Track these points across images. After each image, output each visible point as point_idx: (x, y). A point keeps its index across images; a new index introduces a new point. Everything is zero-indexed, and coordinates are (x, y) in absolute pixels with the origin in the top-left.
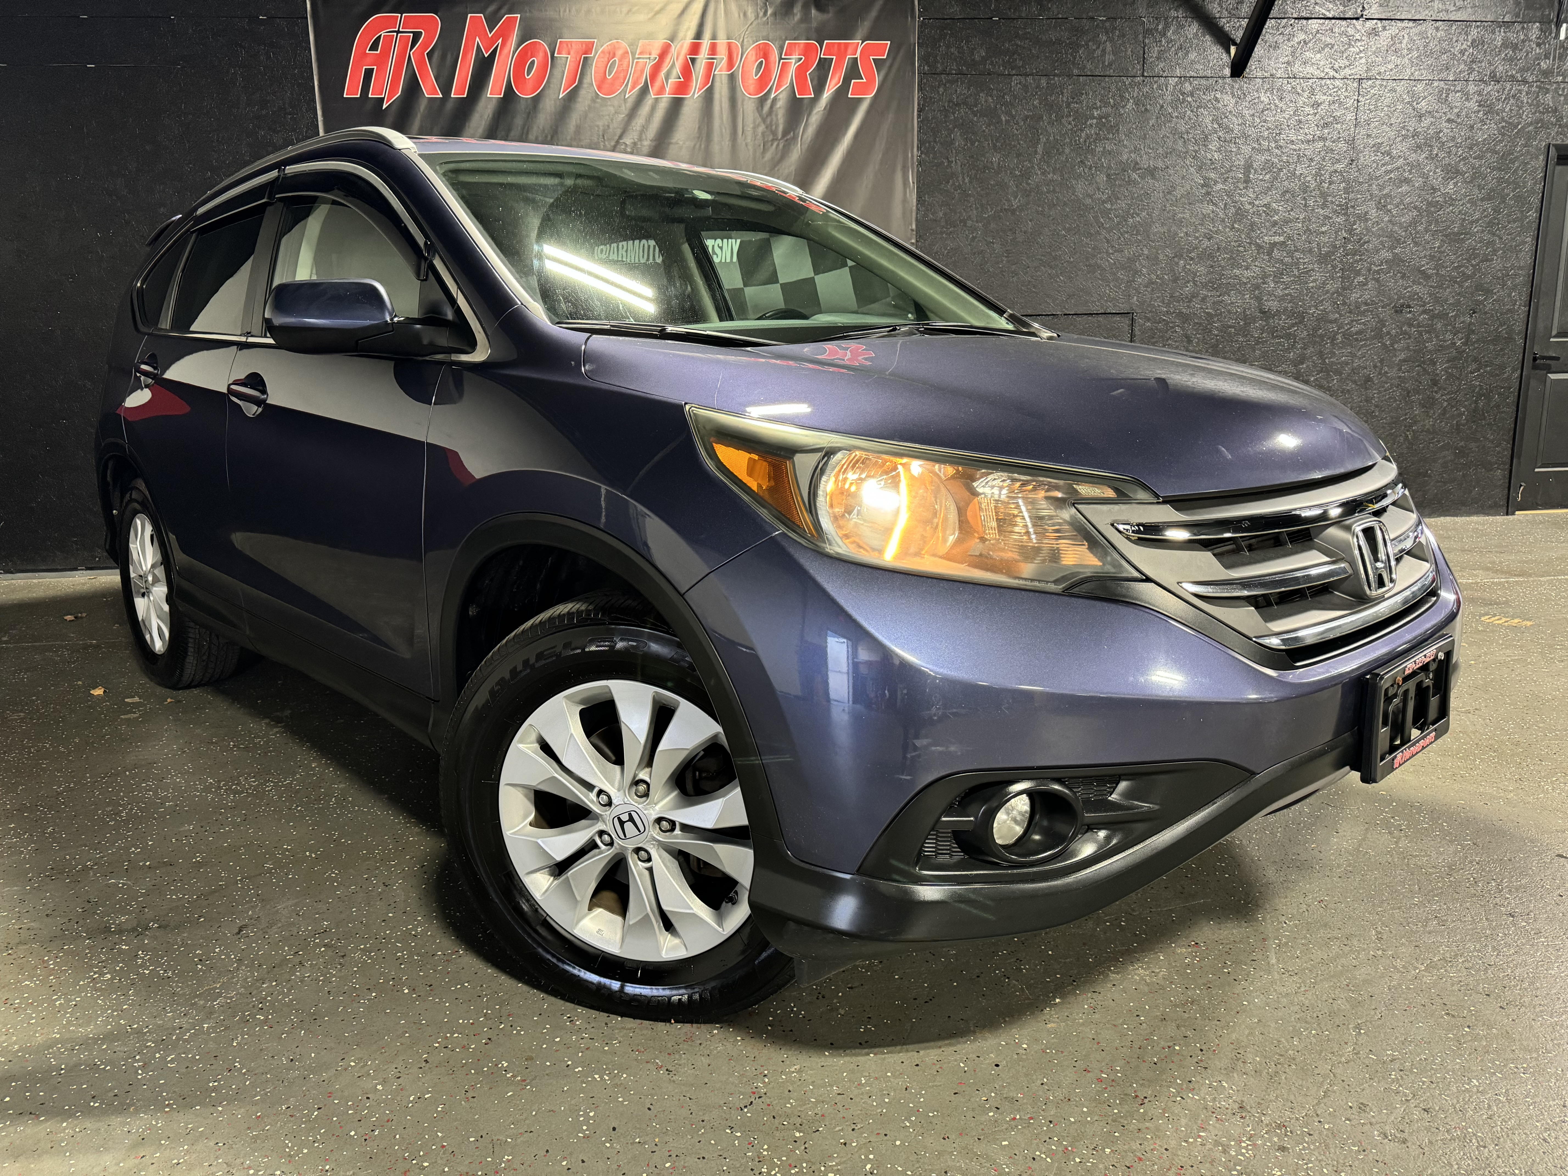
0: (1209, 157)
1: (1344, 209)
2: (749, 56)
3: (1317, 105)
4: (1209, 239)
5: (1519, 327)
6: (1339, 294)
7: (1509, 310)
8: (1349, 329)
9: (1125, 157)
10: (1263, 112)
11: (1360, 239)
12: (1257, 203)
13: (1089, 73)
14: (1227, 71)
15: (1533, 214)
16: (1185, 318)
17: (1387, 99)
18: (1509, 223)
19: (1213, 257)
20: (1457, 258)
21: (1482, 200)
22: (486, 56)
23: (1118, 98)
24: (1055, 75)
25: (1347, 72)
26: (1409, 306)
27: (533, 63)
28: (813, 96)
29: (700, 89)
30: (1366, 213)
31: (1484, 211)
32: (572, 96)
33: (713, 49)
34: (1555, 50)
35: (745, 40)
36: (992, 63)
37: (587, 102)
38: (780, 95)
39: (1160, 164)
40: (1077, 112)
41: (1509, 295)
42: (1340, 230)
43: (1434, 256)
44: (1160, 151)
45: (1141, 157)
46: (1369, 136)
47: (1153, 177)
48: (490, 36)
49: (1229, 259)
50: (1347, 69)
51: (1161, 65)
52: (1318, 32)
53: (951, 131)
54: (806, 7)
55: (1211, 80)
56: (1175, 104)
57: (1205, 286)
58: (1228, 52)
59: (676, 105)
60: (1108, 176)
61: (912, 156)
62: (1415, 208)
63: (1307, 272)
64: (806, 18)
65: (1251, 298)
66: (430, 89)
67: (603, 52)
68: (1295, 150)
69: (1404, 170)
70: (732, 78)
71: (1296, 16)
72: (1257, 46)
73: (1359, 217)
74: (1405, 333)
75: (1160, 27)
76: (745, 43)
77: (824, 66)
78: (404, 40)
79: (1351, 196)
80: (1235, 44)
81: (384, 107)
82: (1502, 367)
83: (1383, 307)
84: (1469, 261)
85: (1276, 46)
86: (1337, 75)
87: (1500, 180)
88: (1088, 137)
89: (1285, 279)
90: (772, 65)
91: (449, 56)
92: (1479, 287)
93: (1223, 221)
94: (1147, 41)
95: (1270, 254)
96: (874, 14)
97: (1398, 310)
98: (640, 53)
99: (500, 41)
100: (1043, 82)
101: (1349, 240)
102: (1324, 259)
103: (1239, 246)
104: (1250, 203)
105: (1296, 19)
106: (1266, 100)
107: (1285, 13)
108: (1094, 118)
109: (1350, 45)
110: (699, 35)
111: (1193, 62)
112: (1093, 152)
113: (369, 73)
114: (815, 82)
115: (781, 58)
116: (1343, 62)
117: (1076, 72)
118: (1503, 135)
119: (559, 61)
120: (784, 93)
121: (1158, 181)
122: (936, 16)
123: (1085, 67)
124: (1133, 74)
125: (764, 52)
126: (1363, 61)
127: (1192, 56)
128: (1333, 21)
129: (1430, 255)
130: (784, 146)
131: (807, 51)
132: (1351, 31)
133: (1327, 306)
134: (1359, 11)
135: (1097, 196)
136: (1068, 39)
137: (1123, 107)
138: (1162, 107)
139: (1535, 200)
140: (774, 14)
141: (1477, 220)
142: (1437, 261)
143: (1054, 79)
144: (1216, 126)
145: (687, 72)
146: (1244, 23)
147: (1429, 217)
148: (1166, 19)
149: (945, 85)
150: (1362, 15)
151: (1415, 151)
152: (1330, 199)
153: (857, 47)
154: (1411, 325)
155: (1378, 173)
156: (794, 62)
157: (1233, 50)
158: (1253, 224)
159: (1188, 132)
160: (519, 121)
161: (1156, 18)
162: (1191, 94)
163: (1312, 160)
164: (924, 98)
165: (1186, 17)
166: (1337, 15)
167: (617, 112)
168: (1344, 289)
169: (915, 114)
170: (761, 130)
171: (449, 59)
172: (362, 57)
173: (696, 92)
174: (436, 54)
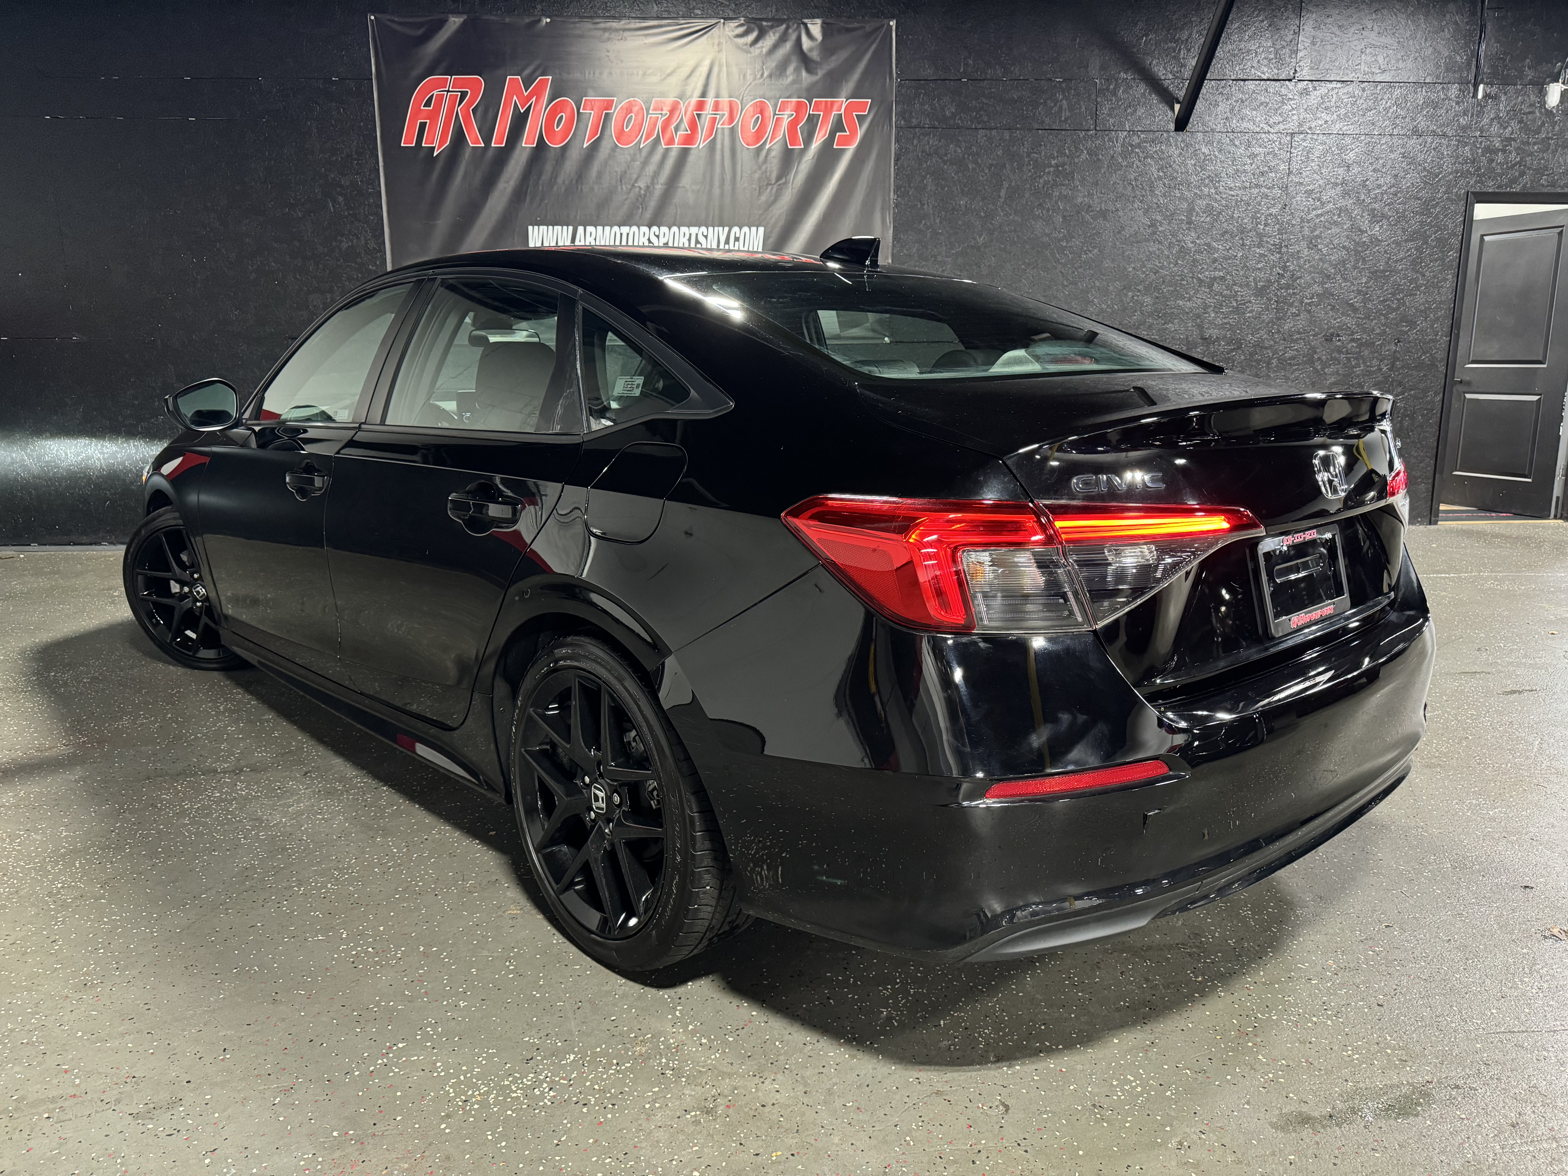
0: (1155, 201)
1: (1278, 248)
2: (747, 112)
3: (1253, 156)
4: (1155, 273)
5: (1441, 355)
6: (1274, 324)
7: (1430, 340)
8: (1283, 354)
9: (1080, 200)
10: (1204, 162)
11: (1293, 275)
12: (1198, 242)
13: (1047, 127)
14: (1172, 126)
15: (1453, 254)
17: (1319, 150)
18: (1431, 261)
19: (1159, 289)
20: (1382, 293)
21: (1406, 241)
22: (522, 111)
23: (1073, 148)
24: (1017, 129)
25: (1281, 126)
26: (1338, 335)
27: (562, 117)
28: (802, 147)
29: (704, 141)
30: (1299, 251)
31: (1408, 250)
32: (595, 146)
33: (716, 106)
34: (1473, 108)
35: (745, 98)
36: (960, 118)
37: (607, 151)
38: (774, 145)
39: (1111, 207)
40: (1037, 161)
41: (1432, 327)
42: (1274, 266)
43: (1361, 291)
44: (1111, 196)
45: (1094, 201)
46: (1301, 183)
47: (1105, 219)
48: (526, 94)
49: (1173, 291)
50: (1281, 124)
51: (1112, 121)
52: (1254, 92)
53: (925, 177)
54: (797, 70)
55: (1157, 134)
56: (1125, 154)
57: (1151, 314)
58: (1172, 109)
59: (684, 154)
60: (1064, 217)
61: (890, 199)
62: (1344, 247)
63: (1244, 304)
64: (797, 80)
66: (474, 140)
67: (621, 108)
68: (1233, 196)
69: (1334, 214)
70: (733, 131)
71: (1233, 78)
72: (1198, 103)
73: (1292, 255)
74: (1335, 359)
75: (1112, 87)
76: (744, 101)
77: (812, 121)
78: (453, 98)
79: (1285, 236)
80: (1178, 102)
81: (435, 154)
82: (1425, 391)
83: (1314, 336)
84: (1393, 294)
85: (1215, 104)
86: (1272, 130)
87: (1422, 223)
88: (1046, 183)
89: (1224, 309)
90: (767, 120)
91: (491, 110)
92: (1404, 318)
93: (1168, 257)
94: (1099, 99)
95: (1210, 286)
96: (856, 76)
97: (1328, 339)
98: (654, 110)
99: (534, 99)
100: (1007, 135)
101: (1283, 275)
102: (1260, 292)
103: (1183, 280)
104: (1192, 242)
105: (1234, 80)
106: (1207, 152)
107: (1221, 76)
108: (1052, 166)
109: (1283, 103)
110: (704, 94)
111: (1139, 118)
112: (1050, 196)
113: (423, 126)
114: (805, 134)
115: (775, 114)
116: (1277, 119)
117: (1036, 126)
118: (1426, 183)
119: (584, 117)
120: (777, 144)
121: (1109, 222)
122: (911, 78)
123: (1043, 122)
124: (1086, 128)
125: (761, 109)
126: (1295, 117)
127: (1141, 111)
128: (1268, 82)
129: (1358, 290)
130: (777, 190)
131: (799, 107)
132: (1283, 91)
133: (1263, 334)
134: (1291, 74)
135: (1055, 235)
136: (1029, 97)
137: (1078, 157)
138: (1113, 157)
139: (1455, 242)
140: (770, 76)
141: (1402, 259)
142: (1364, 295)
143: (1016, 132)
144: (1161, 174)
145: (693, 126)
146: (1186, 84)
147: (1356, 256)
148: (1116, 80)
149: (919, 138)
150: (1294, 77)
151: (1344, 197)
152: (1265, 239)
153: (841, 104)
154: (1340, 352)
155: (1309, 217)
156: (787, 117)
157: (1177, 107)
158: (1194, 260)
159: (1136, 180)
160: (548, 167)
161: (1108, 80)
162: (1139, 146)
163: (1249, 205)
164: (900, 149)
165: (1134, 79)
166: (1271, 77)
167: (633, 160)
168: (1279, 319)
169: (892, 162)
170: (757, 176)
171: (490, 114)
172: (417, 112)
173: (701, 143)
174: (480, 109)
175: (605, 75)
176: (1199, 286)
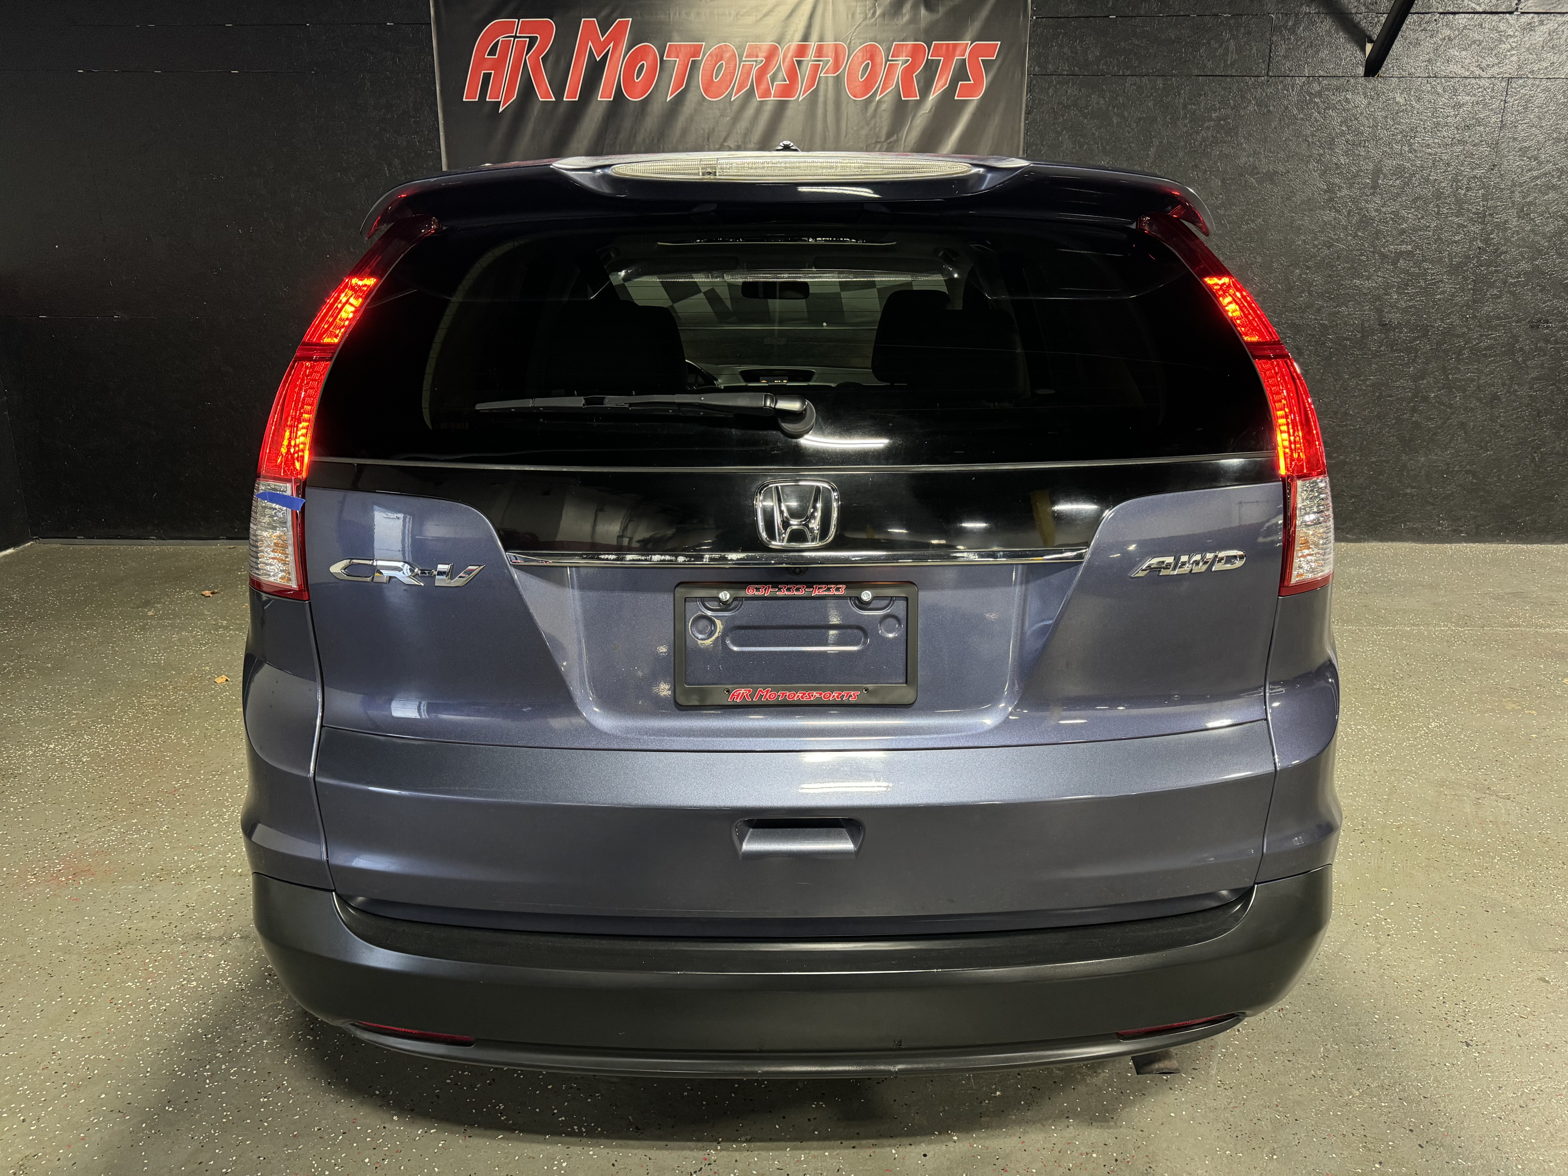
0: (1335, 160)
1: (1481, 217)
2: (855, 58)
3: (1459, 106)
4: (1329, 248)
6: (1469, 307)
8: (1478, 344)
9: (1243, 160)
10: (1397, 113)
11: (1497, 250)
12: (1384, 210)
13: (1209, 74)
14: (1361, 70)
16: (1296, 329)
17: (1540, 98)
19: (1332, 266)
22: (598, 60)
23: (1239, 99)
24: (1172, 76)
25: (1496, 70)
26: (1547, 322)
27: (643, 65)
28: (918, 98)
29: (805, 92)
30: (1506, 221)
32: (680, 99)
33: (820, 52)
35: (853, 42)
36: (1106, 63)
37: (694, 106)
38: (884, 96)
39: (1281, 169)
40: (1194, 113)
42: (1475, 239)
44: (1282, 155)
45: (1260, 161)
46: (1515, 139)
47: (1272, 182)
48: (602, 40)
49: (1349, 268)
50: (1496, 67)
51: (1288, 64)
52: (1465, 28)
54: (915, 7)
55: (1342, 80)
56: (1302, 105)
57: (1321, 295)
58: (1363, 50)
59: (781, 107)
60: (1223, 181)
62: (1562, 216)
63: (1434, 284)
64: (914, 20)
65: (1370, 310)
66: (544, 94)
67: (711, 54)
68: (1430, 154)
69: (1553, 176)
70: (838, 80)
71: (1441, 11)
72: (1396, 42)
73: (1497, 226)
74: (1541, 349)
75: (1290, 23)
76: (852, 45)
77: (931, 68)
78: (521, 45)
79: (1490, 203)
80: (1371, 41)
81: (501, 110)
83: (1517, 322)
85: (1418, 43)
86: (1483, 74)
88: (1204, 139)
89: (1410, 290)
90: (878, 67)
91: (563, 58)
93: (1346, 228)
94: (1274, 39)
95: (1395, 263)
96: (984, 13)
97: (1534, 326)
98: (748, 56)
99: (612, 45)
100: (1160, 82)
101: (1484, 250)
102: (1455, 270)
103: (1362, 255)
104: (1376, 210)
105: (1441, 13)
106: (1402, 101)
107: (1429, 8)
108: (1212, 120)
109: (1501, 41)
110: (806, 37)
111: (1322, 61)
112: (1208, 156)
113: (487, 77)
114: (922, 84)
115: (887, 60)
116: (1491, 60)
117: (1196, 72)
119: (668, 65)
120: (889, 95)
121: (1277, 187)
122: (1049, 15)
123: (1205, 66)
124: (1256, 73)
125: (872, 54)
126: (1514, 58)
127: (1324, 54)
128: (1484, 16)
131: (915, 52)
132: (1502, 26)
133: (1455, 319)
134: (1514, 5)
136: (1188, 37)
137: (1245, 108)
138: (1286, 108)
140: (883, 15)
143: (1171, 80)
144: (1344, 128)
145: (792, 75)
146: (1383, 19)
148: (1297, 15)
149: (1055, 87)
150: (1517, 8)
152: (1466, 206)
153: (965, 47)
154: (1547, 341)
155: (1522, 180)
156: (901, 63)
157: (1369, 47)
158: (1378, 232)
159: (1313, 135)
160: (627, 124)
161: (1286, 14)
162: (1319, 94)
163: (1448, 165)
164: (1034, 100)
165: (1318, 13)
166: (1488, 9)
167: (722, 115)
168: (1474, 301)
169: (1023, 116)
170: (864, 132)
171: (563, 63)
172: (481, 60)
173: (800, 95)
174: (551, 58)
175: (693, 16)
176: (1382, 263)
